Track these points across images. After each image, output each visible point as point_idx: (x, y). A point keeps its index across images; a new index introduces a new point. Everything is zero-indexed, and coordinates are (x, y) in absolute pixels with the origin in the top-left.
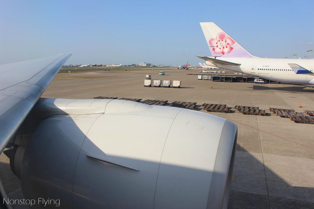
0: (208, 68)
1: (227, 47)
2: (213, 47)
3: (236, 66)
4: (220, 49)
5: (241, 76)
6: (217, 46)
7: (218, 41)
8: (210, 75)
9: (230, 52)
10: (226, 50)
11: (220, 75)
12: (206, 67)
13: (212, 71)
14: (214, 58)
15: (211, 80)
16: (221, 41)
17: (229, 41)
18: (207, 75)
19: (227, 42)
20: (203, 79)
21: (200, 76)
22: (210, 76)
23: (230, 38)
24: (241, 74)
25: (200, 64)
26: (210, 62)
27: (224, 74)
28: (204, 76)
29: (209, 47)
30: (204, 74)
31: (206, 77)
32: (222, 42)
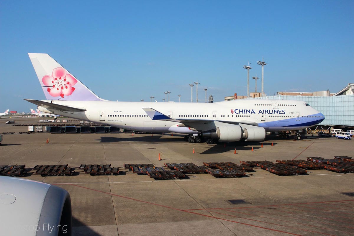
0: (44, 116)
1: (66, 87)
2: (47, 88)
3: (79, 112)
4: (58, 89)
5: (89, 125)
6: (53, 86)
7: (54, 79)
8: (46, 125)
9: (71, 93)
10: (66, 91)
11: (61, 124)
12: (41, 114)
13: (48, 120)
14: (50, 102)
15: (48, 132)
16: (58, 79)
17: (69, 80)
18: (42, 125)
19: (67, 80)
20: (35, 131)
21: (32, 127)
22: (46, 127)
23: (71, 75)
24: (87, 122)
25: (32, 110)
26: (44, 107)
27: (66, 124)
28: (37, 127)
29: (43, 87)
30: (37, 124)
31: (39, 128)
32: (60, 80)
